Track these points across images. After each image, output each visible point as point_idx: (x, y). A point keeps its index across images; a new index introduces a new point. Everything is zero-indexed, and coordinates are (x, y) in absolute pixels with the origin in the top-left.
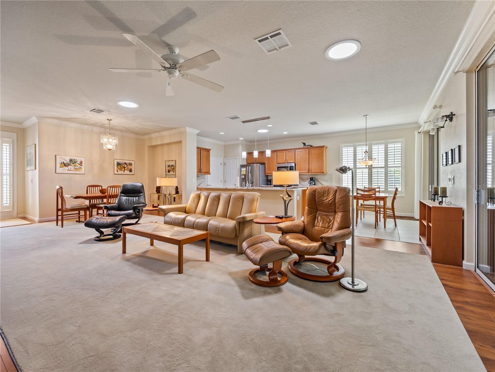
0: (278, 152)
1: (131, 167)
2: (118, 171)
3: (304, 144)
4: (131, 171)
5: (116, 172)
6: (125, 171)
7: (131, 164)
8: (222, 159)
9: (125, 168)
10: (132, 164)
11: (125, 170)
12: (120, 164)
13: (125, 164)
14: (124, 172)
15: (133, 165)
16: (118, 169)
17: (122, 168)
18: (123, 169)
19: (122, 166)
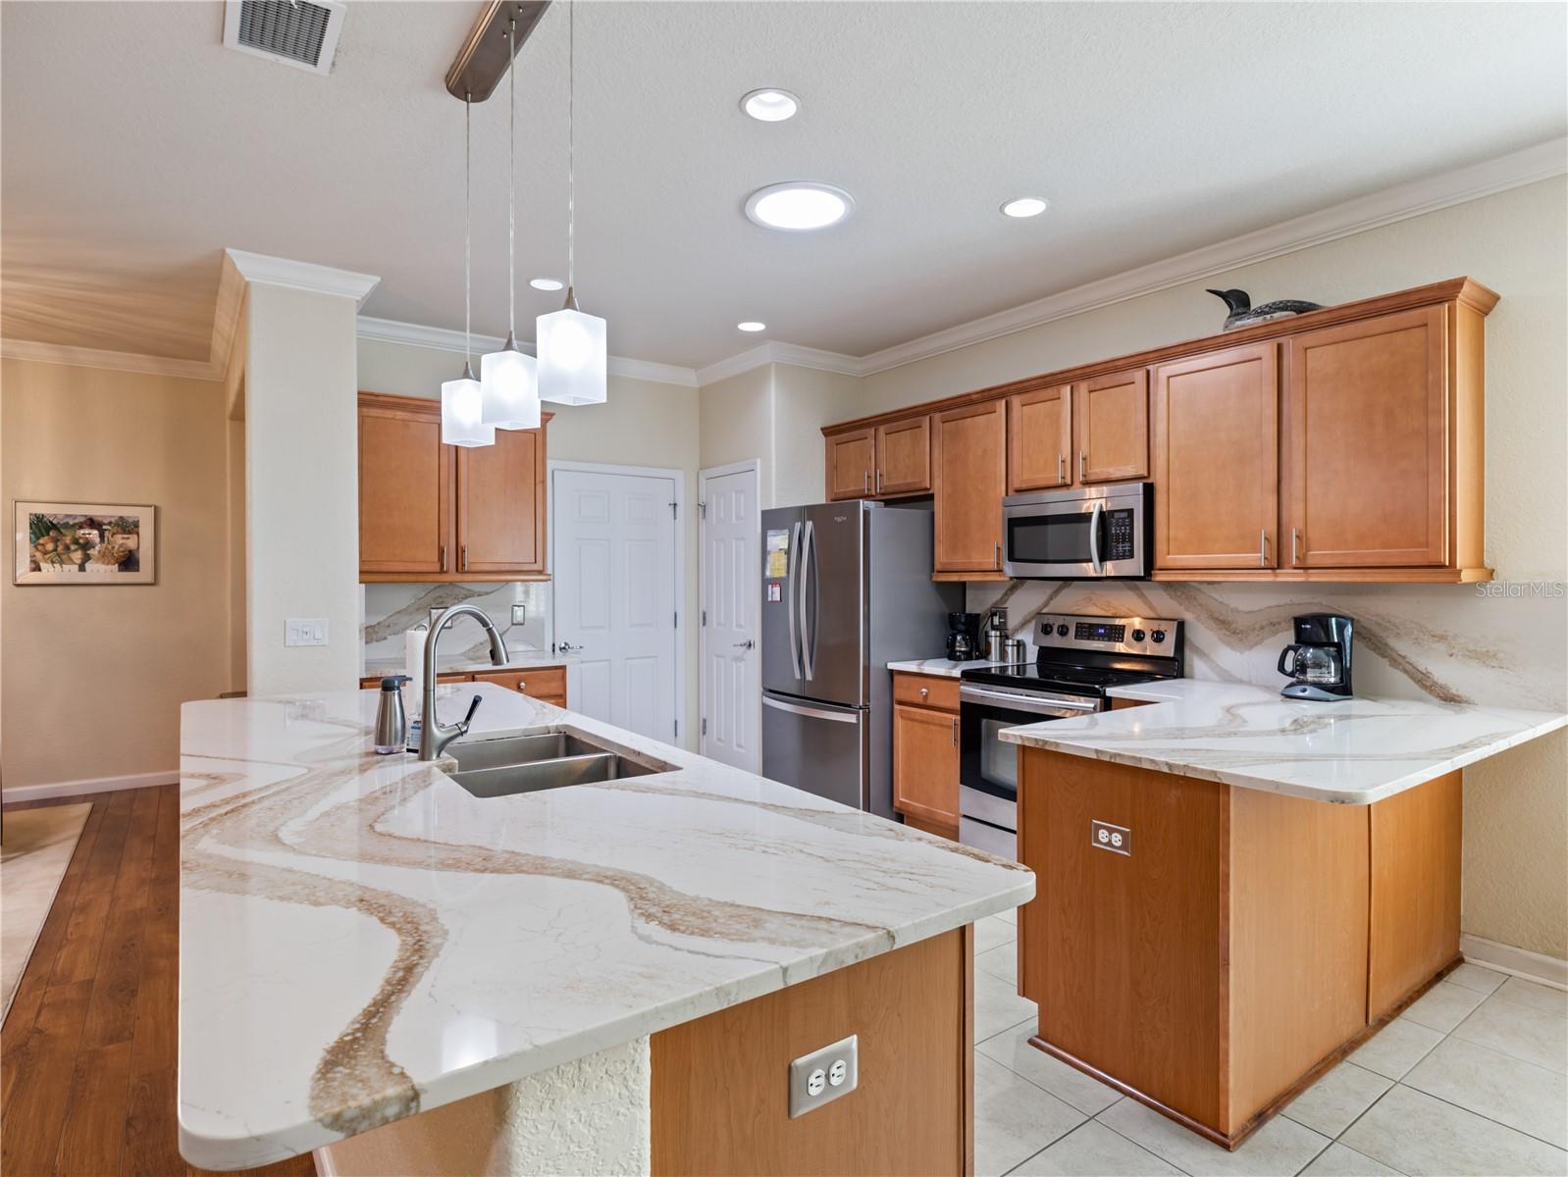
0: (1016, 401)
1: (131, 543)
2: (37, 568)
3: (1237, 301)
4: (129, 562)
5: (25, 575)
6: (88, 566)
7: (129, 527)
8: (679, 475)
9: (86, 546)
10: (136, 525)
11: (87, 558)
12: (54, 526)
13: (92, 523)
14: (82, 568)
15: (146, 530)
16: (38, 555)
17: (67, 548)
18: (77, 556)
19: (68, 540)
